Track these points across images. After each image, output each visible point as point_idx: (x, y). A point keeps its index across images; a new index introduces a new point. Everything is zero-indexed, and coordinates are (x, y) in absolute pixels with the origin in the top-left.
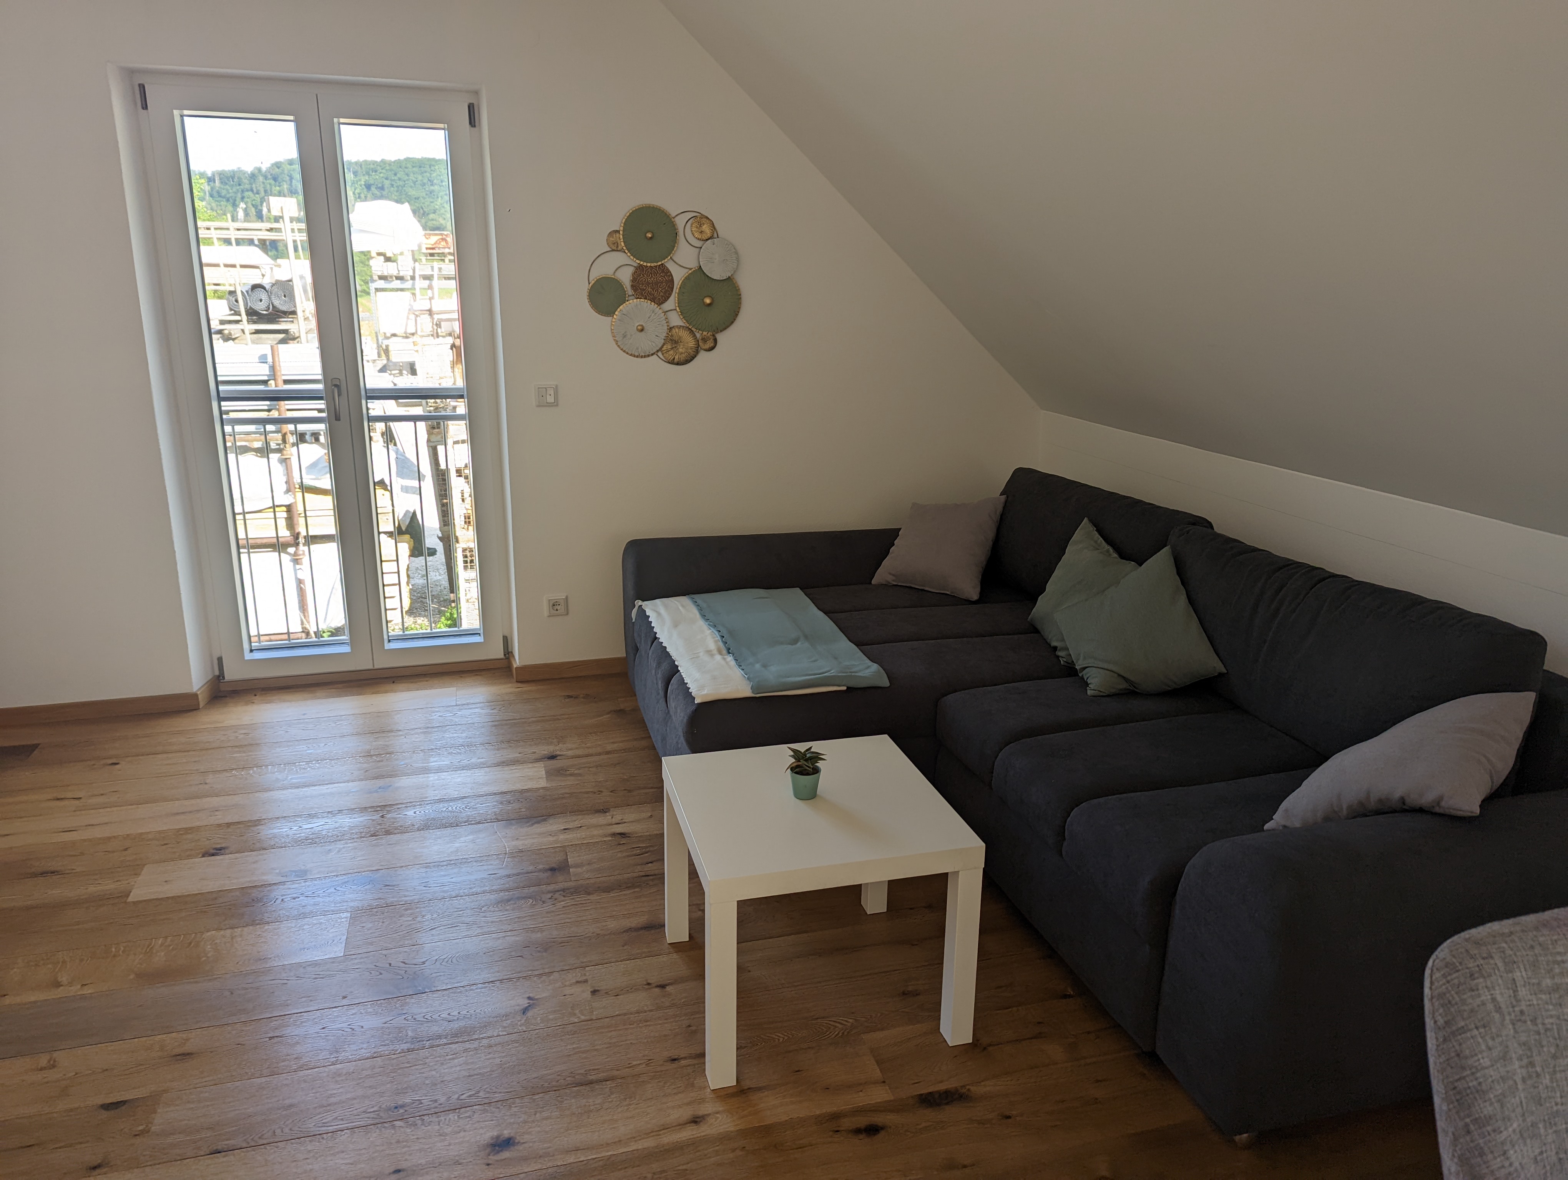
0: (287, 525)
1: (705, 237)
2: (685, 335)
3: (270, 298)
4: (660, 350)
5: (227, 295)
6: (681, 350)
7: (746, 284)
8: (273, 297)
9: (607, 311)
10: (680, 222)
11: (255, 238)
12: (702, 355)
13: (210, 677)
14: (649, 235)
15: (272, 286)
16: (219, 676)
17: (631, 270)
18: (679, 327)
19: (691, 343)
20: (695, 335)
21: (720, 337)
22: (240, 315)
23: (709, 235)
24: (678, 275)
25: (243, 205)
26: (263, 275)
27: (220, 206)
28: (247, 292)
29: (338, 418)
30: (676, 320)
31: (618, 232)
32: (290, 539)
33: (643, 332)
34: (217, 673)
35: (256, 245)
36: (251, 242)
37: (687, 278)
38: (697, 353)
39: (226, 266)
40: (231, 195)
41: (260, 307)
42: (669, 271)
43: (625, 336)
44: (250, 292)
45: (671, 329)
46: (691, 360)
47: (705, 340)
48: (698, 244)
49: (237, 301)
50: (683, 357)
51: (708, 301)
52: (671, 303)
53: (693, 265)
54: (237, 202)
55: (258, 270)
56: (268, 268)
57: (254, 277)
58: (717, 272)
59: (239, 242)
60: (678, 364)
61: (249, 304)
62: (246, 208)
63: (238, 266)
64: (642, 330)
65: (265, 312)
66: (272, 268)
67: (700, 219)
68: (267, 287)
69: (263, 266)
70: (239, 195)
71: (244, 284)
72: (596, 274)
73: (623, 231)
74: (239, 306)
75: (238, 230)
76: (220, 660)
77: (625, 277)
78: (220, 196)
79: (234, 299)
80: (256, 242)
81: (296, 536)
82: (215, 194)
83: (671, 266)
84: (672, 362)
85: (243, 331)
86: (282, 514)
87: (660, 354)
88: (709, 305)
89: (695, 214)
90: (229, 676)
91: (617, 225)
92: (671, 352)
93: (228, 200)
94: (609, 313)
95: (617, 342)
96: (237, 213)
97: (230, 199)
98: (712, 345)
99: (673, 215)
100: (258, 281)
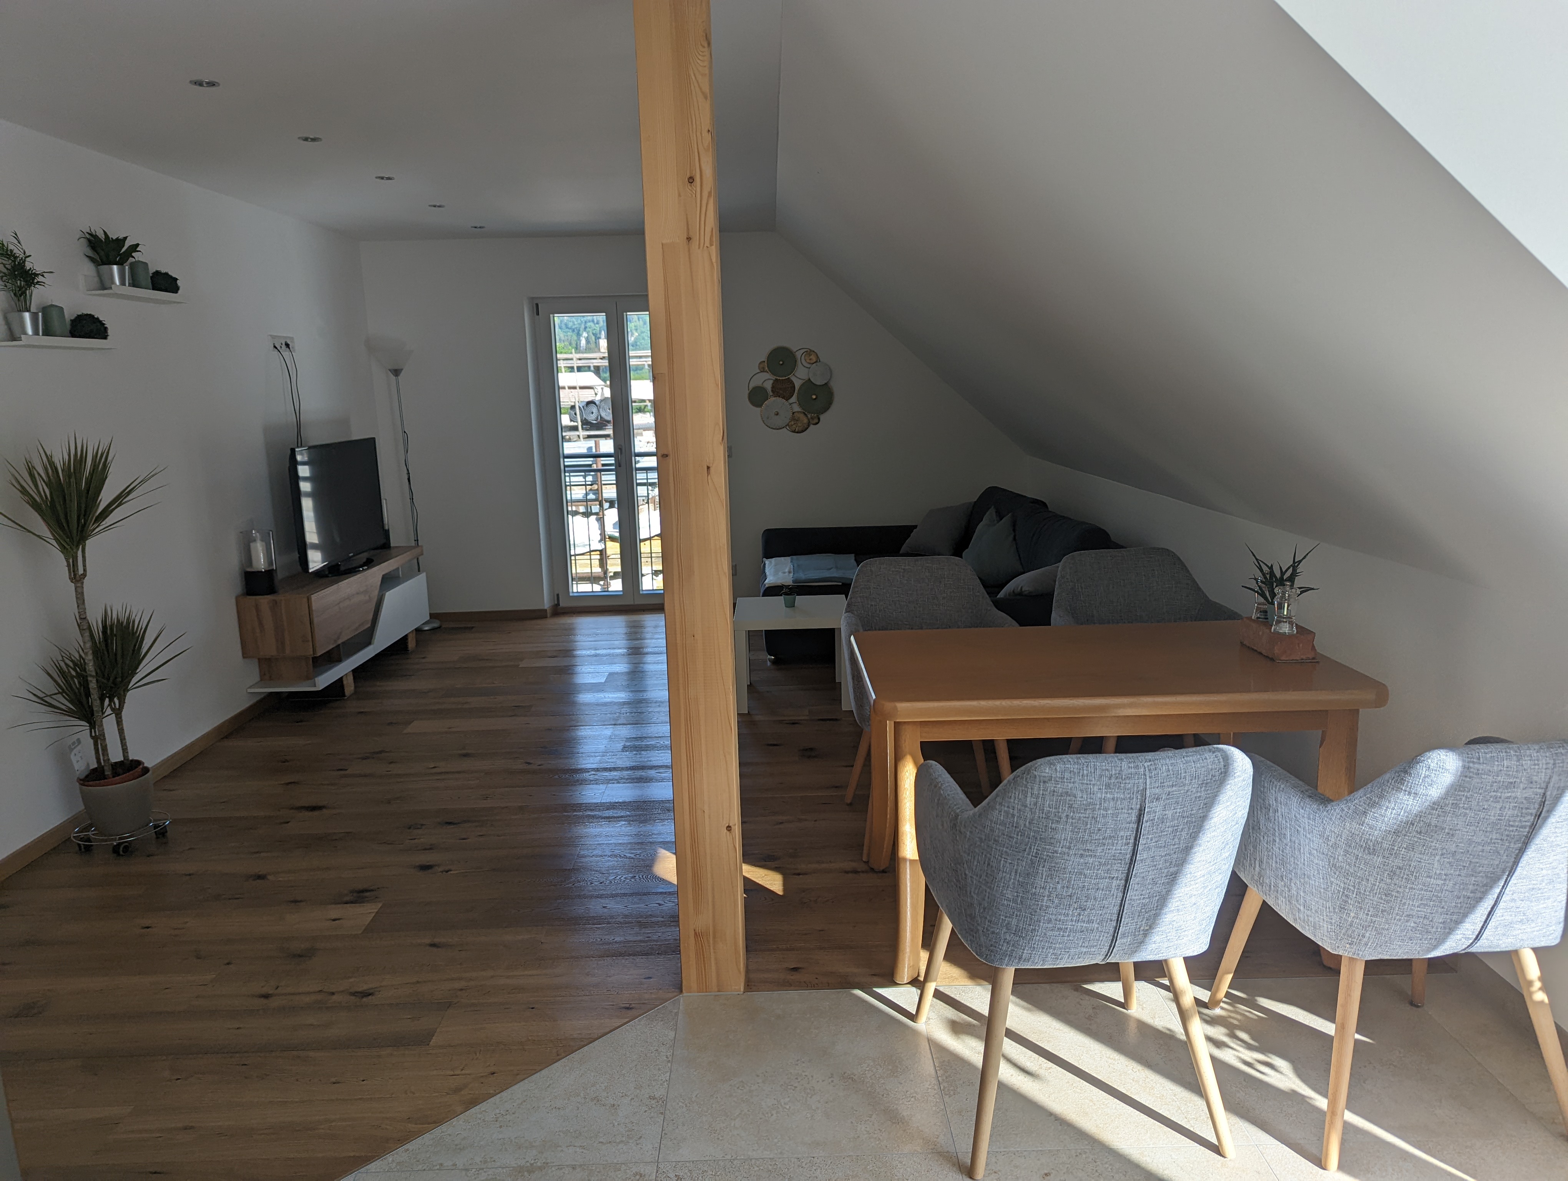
0: (600, 564)
1: (812, 362)
2: (802, 416)
3: (599, 411)
4: (788, 425)
5: (569, 410)
6: (799, 425)
7: (835, 386)
8: (601, 410)
9: (758, 405)
10: (798, 355)
11: (592, 365)
12: (812, 426)
13: (553, 604)
14: (781, 363)
15: (601, 402)
16: (557, 604)
17: (771, 382)
18: (798, 412)
19: (806, 421)
20: (807, 416)
21: (822, 417)
22: (577, 422)
23: (814, 361)
24: (797, 384)
25: (585, 334)
26: (596, 394)
27: (567, 336)
28: (583, 407)
29: (620, 466)
30: (796, 408)
31: (764, 362)
32: (602, 575)
33: (778, 416)
34: (556, 603)
35: (592, 371)
36: (588, 368)
37: (803, 385)
38: (809, 426)
39: (570, 388)
40: (576, 326)
41: (592, 418)
42: (792, 381)
43: (768, 418)
44: (585, 407)
45: (793, 413)
46: (805, 430)
47: (812, 418)
48: (809, 366)
49: (575, 414)
50: (800, 429)
51: (814, 397)
52: (794, 399)
53: (806, 378)
54: (581, 332)
55: (592, 390)
56: (599, 388)
57: (588, 396)
58: (819, 381)
59: (580, 369)
60: (797, 432)
61: (584, 416)
62: (587, 337)
63: (578, 388)
64: (777, 414)
65: (595, 422)
66: (602, 389)
67: (810, 352)
68: (597, 403)
69: (597, 387)
70: (583, 326)
71: (581, 401)
72: (752, 386)
73: (767, 361)
74: (576, 418)
75: (580, 359)
76: (558, 595)
77: (768, 386)
78: (567, 328)
79: (574, 413)
80: (592, 368)
81: (605, 572)
82: (564, 326)
83: (793, 379)
84: (794, 432)
85: (579, 436)
86: (596, 557)
87: (787, 427)
88: (815, 399)
89: (806, 350)
90: (561, 605)
91: (764, 358)
92: (794, 426)
93: (573, 331)
94: (760, 406)
95: (763, 421)
96: (580, 341)
97: (575, 330)
98: (817, 421)
99: (795, 350)
100: (590, 399)
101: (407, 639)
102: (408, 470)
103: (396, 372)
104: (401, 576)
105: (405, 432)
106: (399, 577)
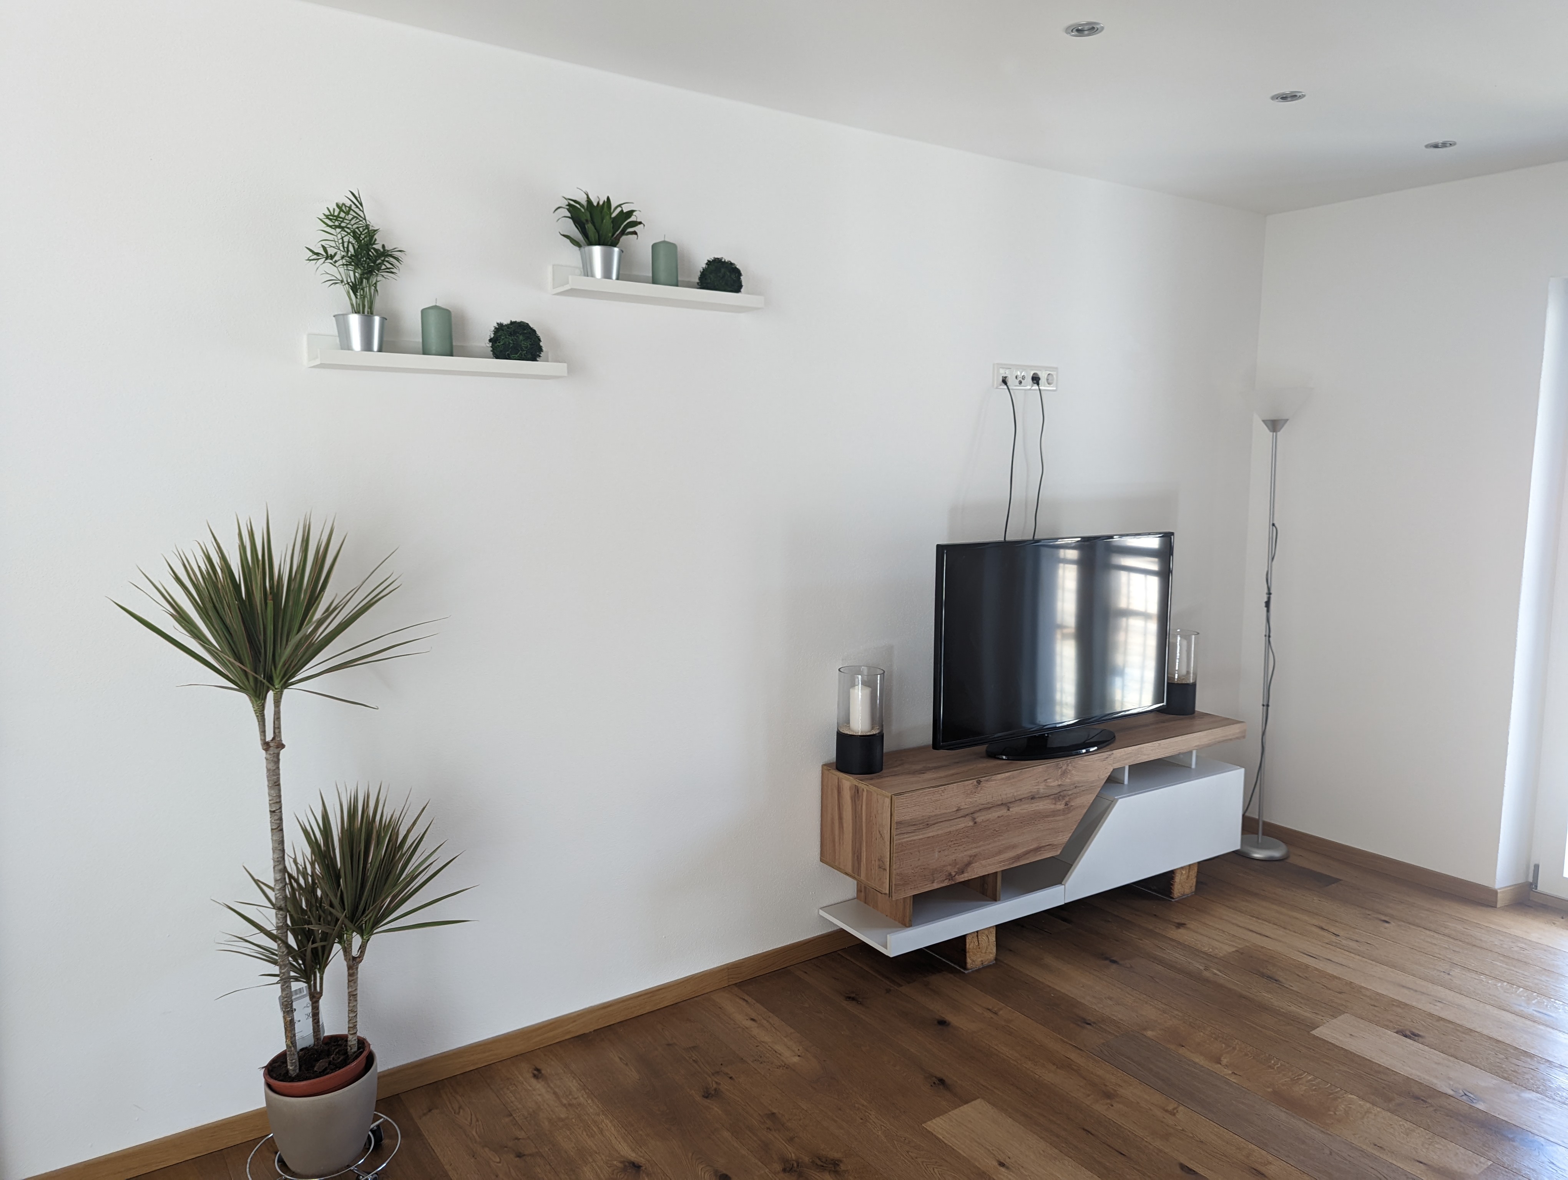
13: (1521, 881)
16: (1531, 884)
34: (1531, 880)
76: (1536, 867)
90: (1541, 888)
101: (1173, 878)
102: (1269, 589)
103: (1274, 425)
104: (1193, 766)
105: (1273, 525)
106: (1190, 767)
